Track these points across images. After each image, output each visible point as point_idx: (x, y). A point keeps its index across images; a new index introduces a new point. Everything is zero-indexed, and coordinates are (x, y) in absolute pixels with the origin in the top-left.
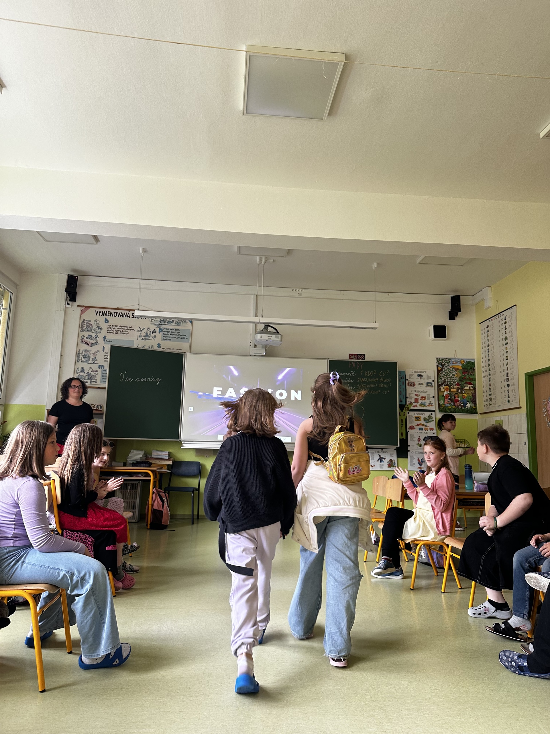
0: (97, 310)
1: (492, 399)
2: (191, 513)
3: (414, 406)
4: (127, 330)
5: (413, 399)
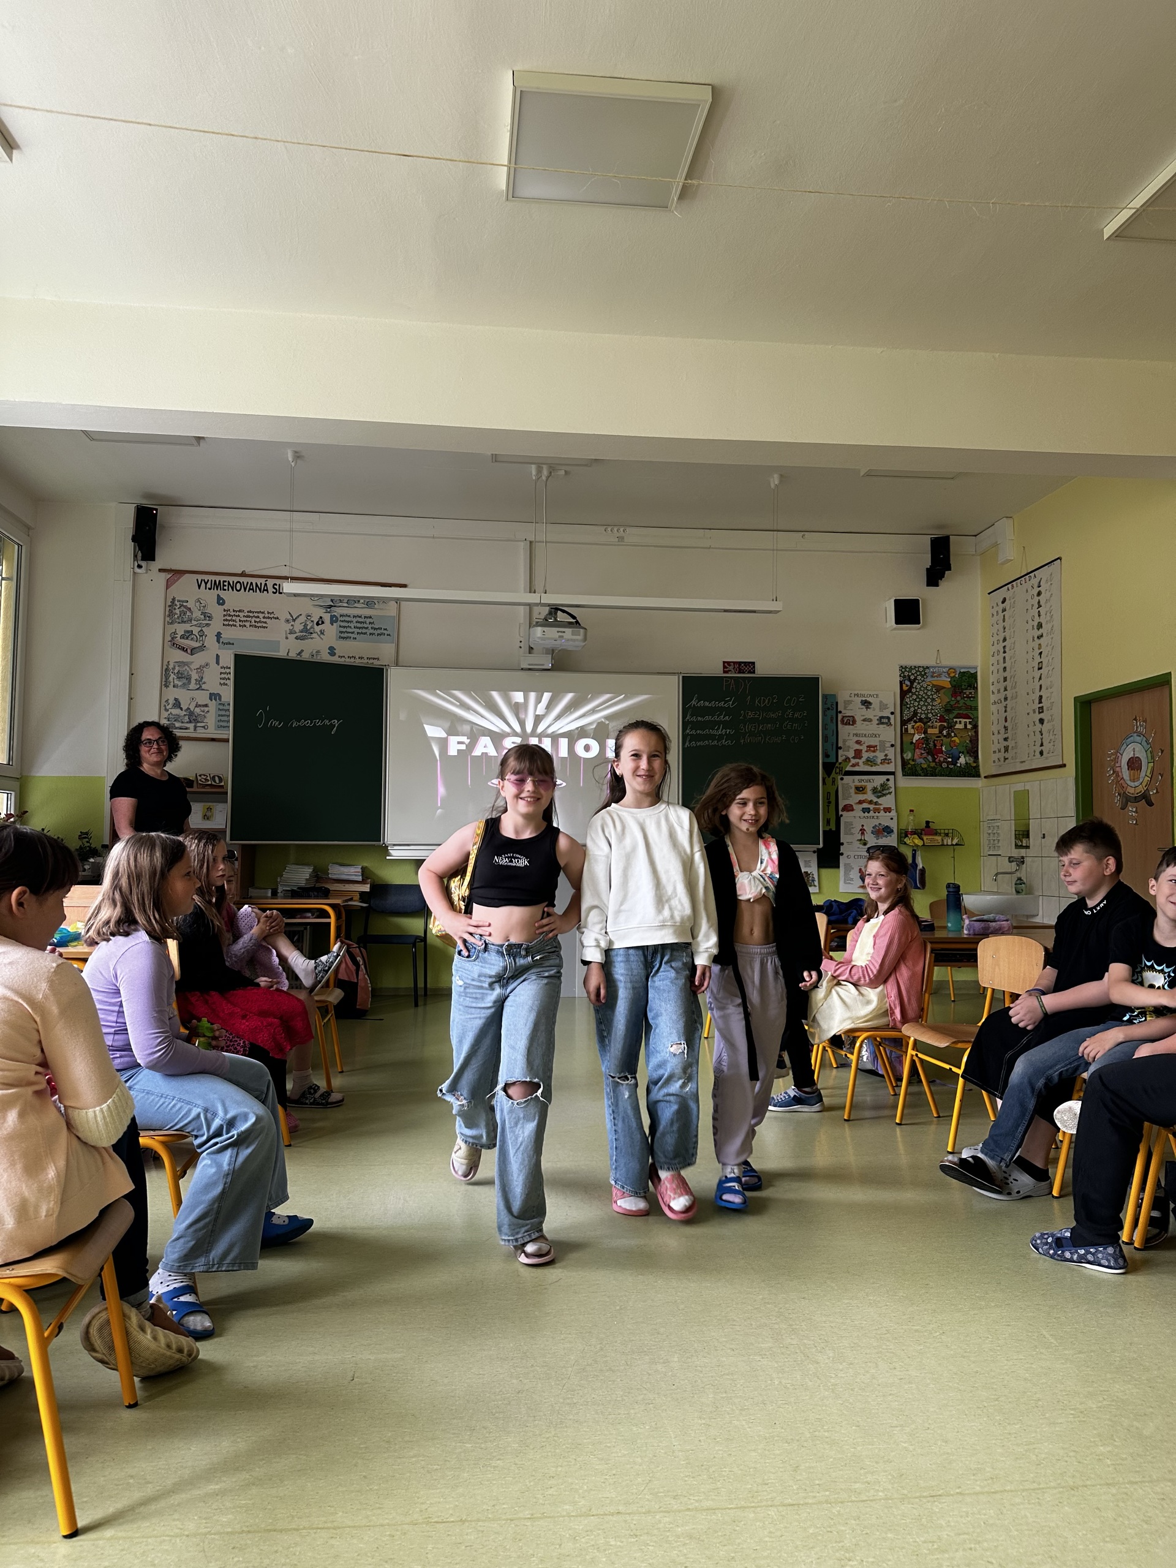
0: (200, 577)
1: (1010, 748)
2: (413, 985)
3: (853, 766)
4: (265, 620)
5: (851, 750)
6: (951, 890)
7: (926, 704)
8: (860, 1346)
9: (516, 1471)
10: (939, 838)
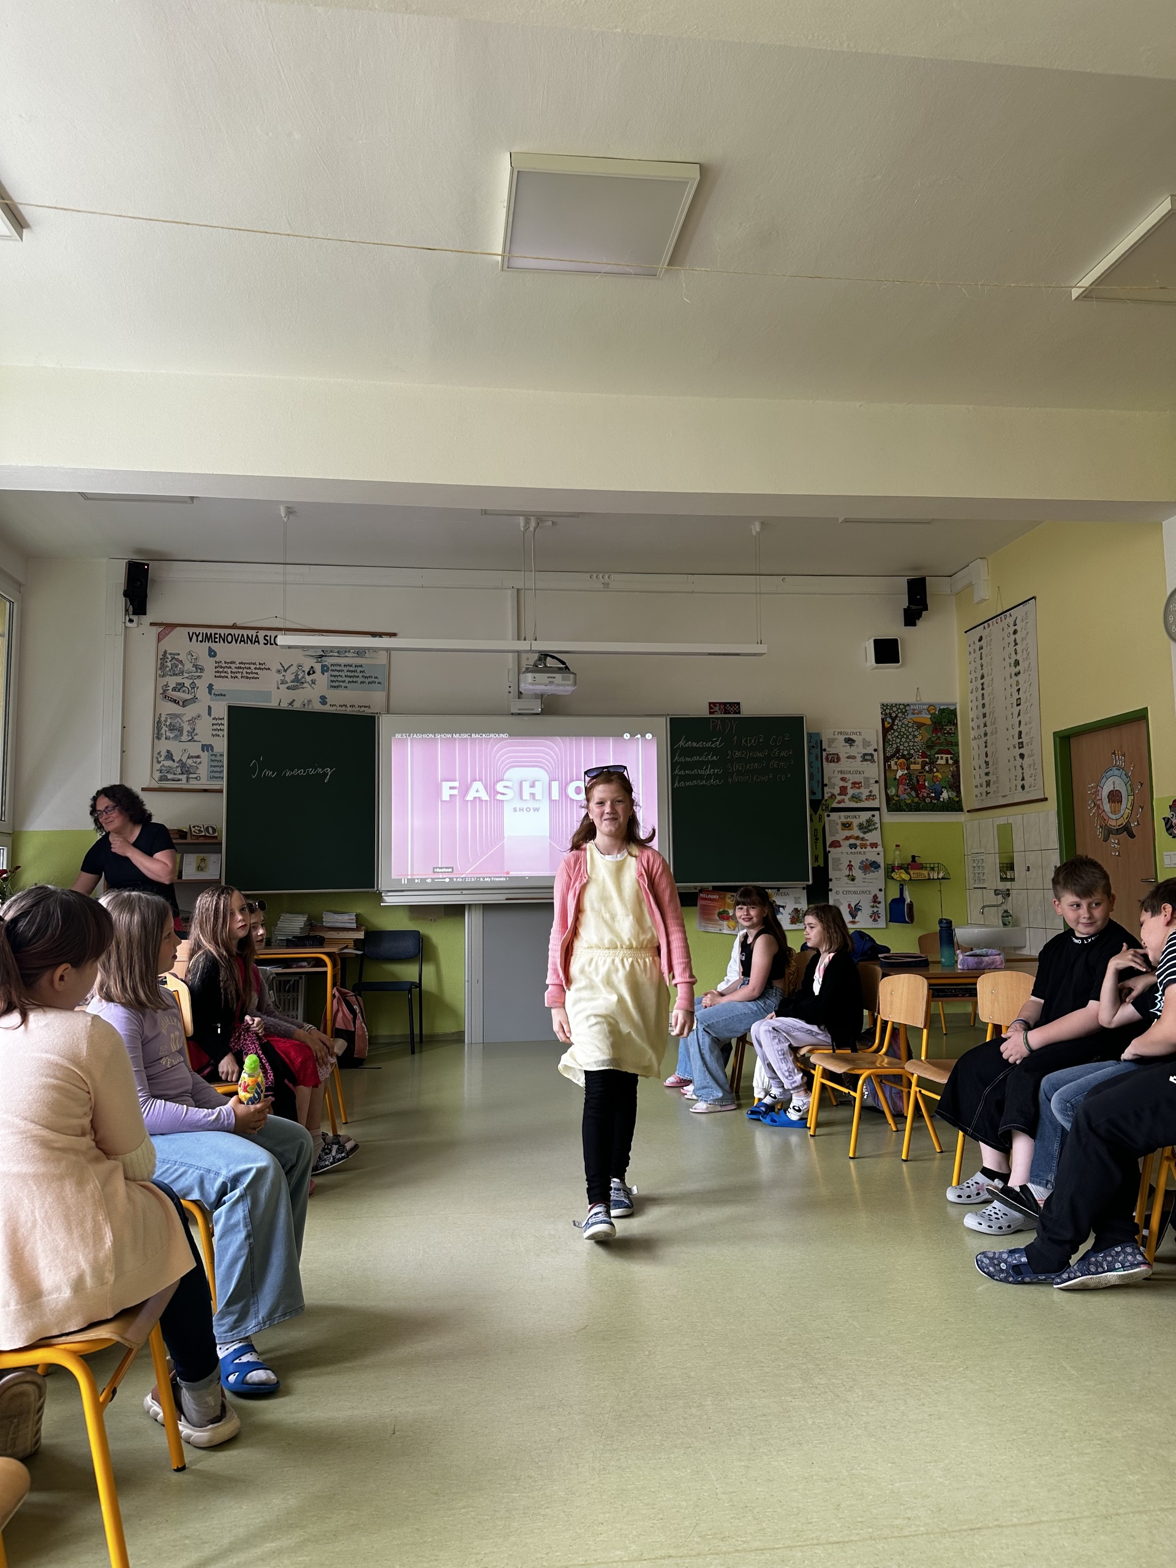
0: (191, 630)
1: (992, 782)
2: (408, 1032)
3: (839, 802)
4: (256, 671)
5: (836, 787)
6: (944, 925)
7: (908, 740)
8: (886, 1384)
9: (566, 1519)
10: (925, 873)
